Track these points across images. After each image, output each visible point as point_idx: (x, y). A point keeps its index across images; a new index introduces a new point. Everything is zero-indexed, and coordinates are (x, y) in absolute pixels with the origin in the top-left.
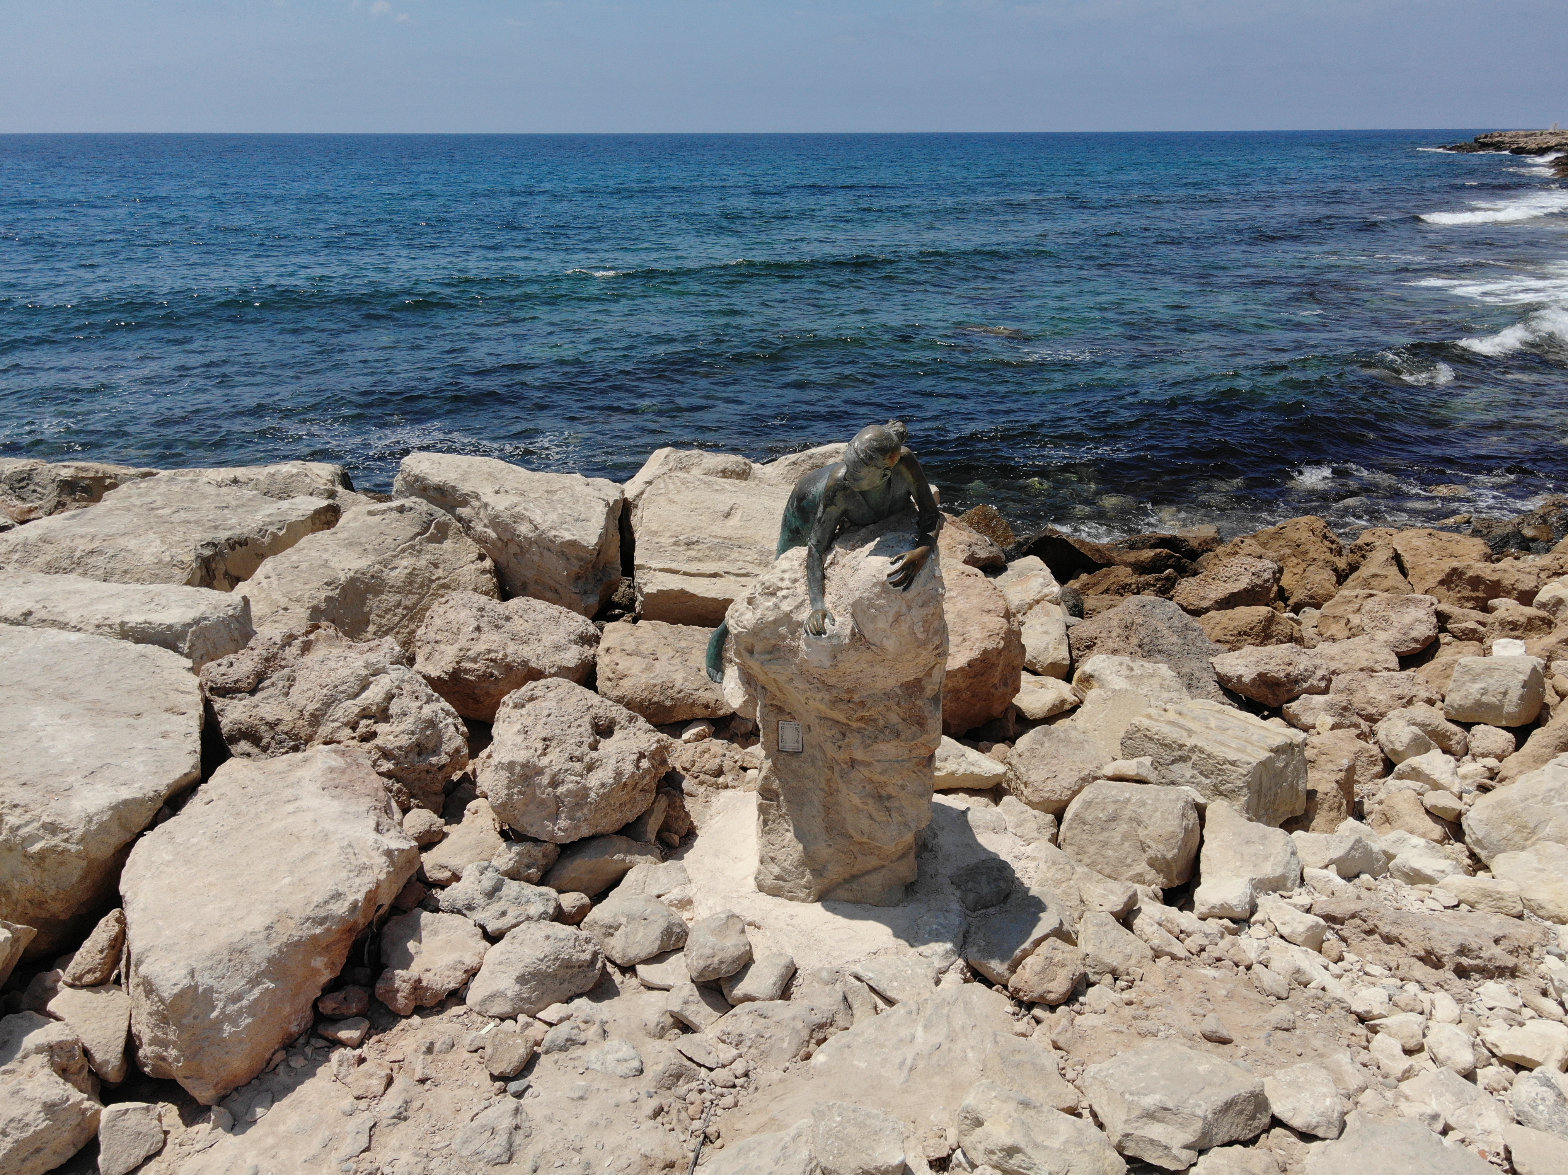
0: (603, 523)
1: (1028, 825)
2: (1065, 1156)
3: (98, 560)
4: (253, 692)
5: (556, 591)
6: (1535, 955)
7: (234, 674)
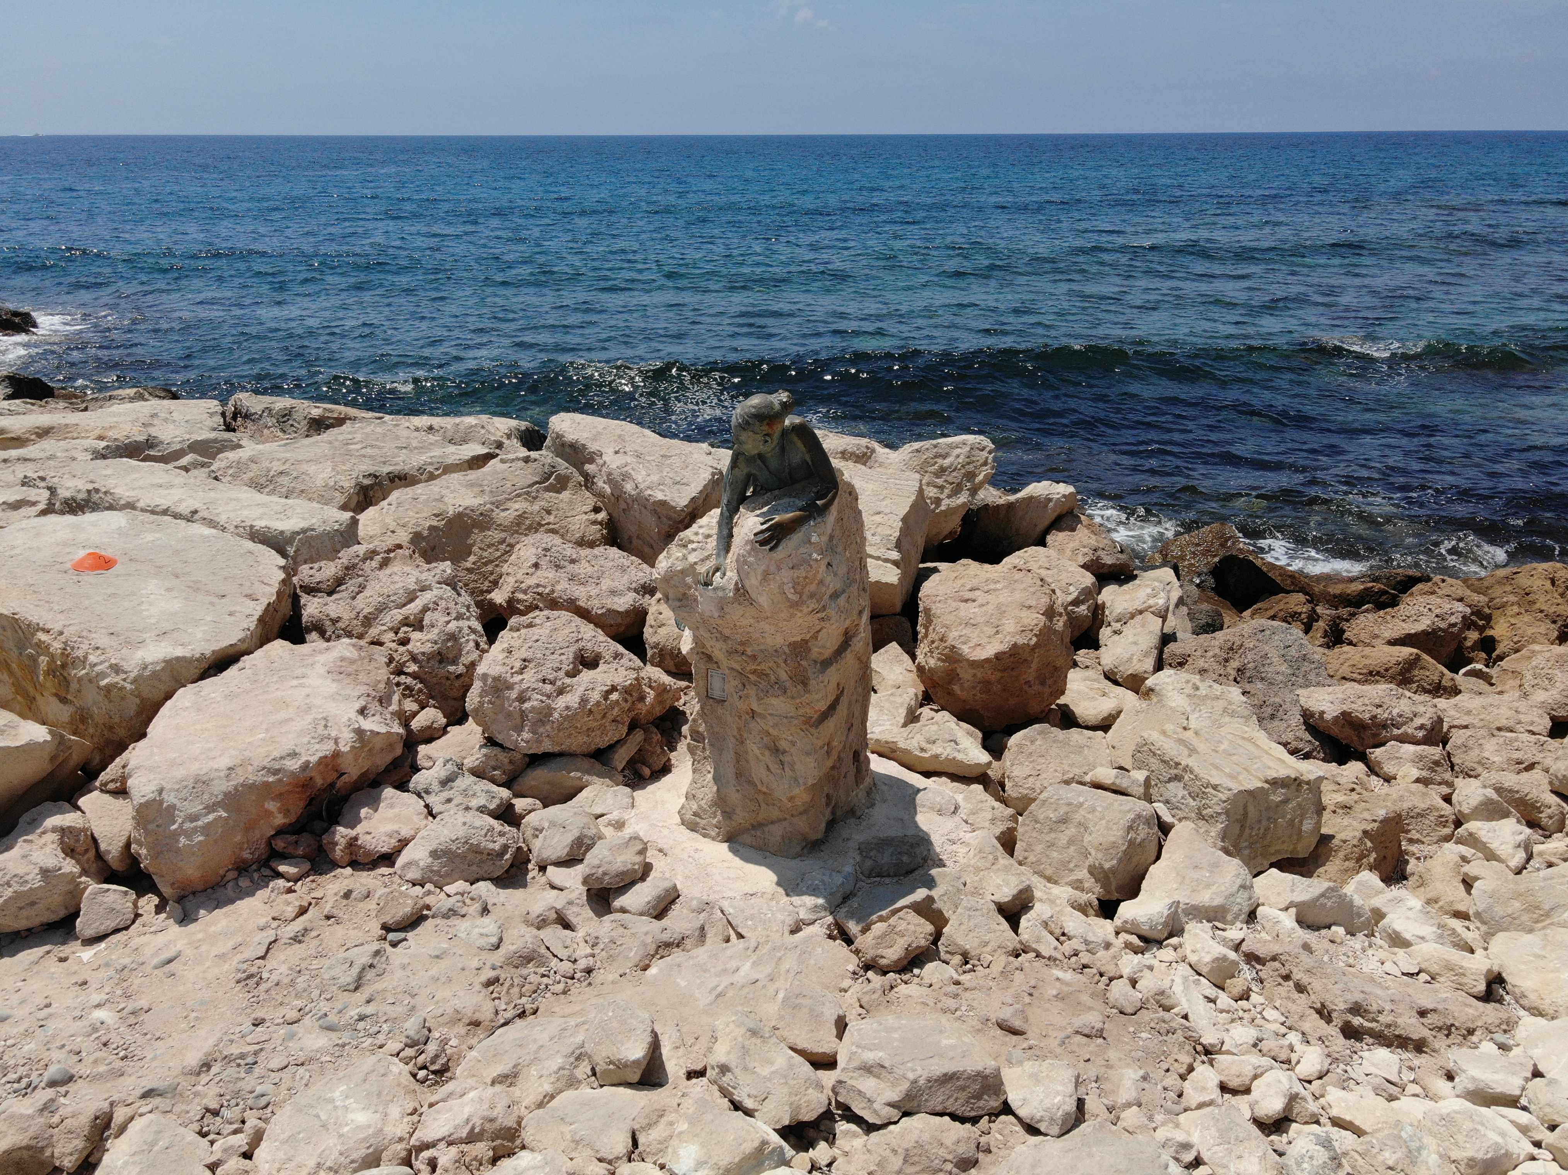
0: (700, 488)
1: (984, 814)
2: (768, 1084)
3: (284, 480)
4: (330, 593)
5: (652, 547)
7: (318, 577)
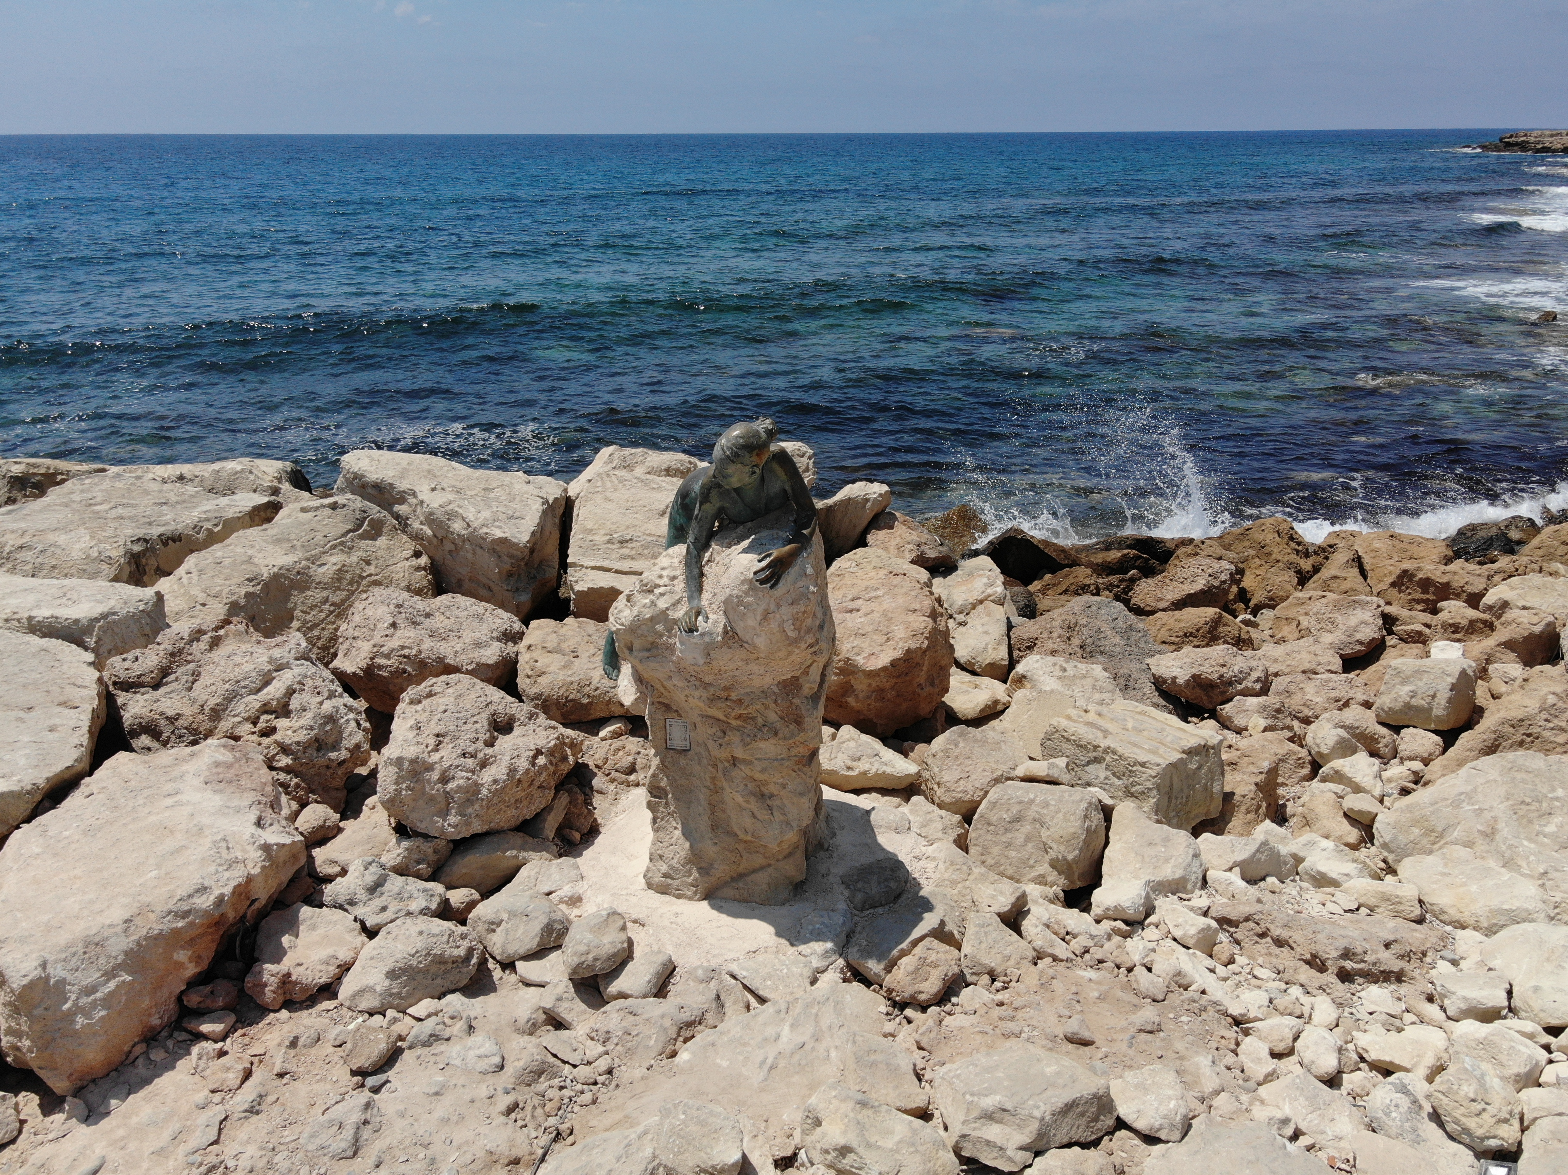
0: (537, 521)
1: (934, 825)
2: (895, 1156)
3: (26, 556)
4: (156, 686)
5: (490, 589)
6: (1428, 959)
7: (138, 669)
